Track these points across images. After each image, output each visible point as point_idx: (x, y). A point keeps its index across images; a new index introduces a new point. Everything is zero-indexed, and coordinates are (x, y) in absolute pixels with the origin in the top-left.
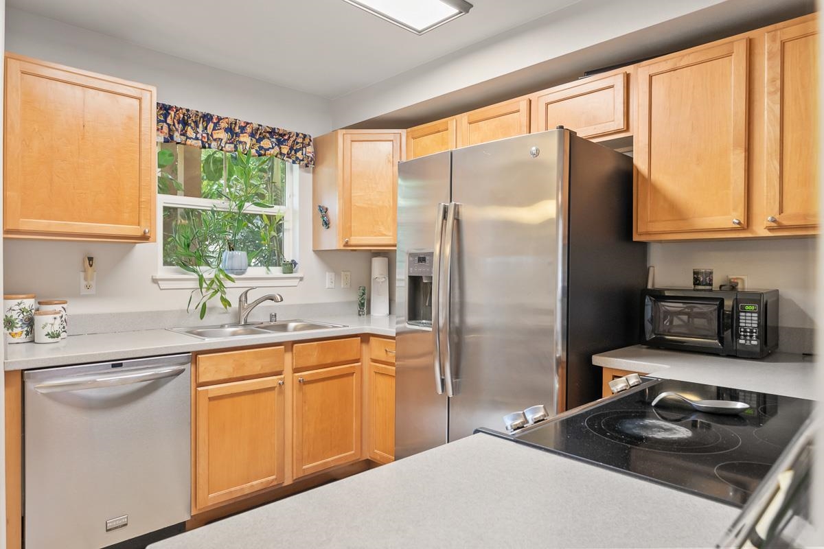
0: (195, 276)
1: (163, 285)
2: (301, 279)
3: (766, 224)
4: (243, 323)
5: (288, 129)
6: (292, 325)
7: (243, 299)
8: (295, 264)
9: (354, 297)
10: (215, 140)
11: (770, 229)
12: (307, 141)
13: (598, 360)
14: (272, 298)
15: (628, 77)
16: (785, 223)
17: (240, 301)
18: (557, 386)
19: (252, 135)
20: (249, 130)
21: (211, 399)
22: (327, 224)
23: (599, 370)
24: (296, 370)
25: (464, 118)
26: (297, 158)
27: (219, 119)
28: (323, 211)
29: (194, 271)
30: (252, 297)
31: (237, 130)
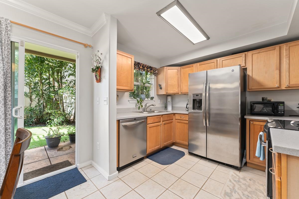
0: (136, 100)
1: (130, 102)
2: (154, 101)
3: (285, 87)
4: (145, 111)
5: (153, 67)
6: (155, 112)
7: (146, 105)
8: (154, 98)
9: (164, 106)
10: (141, 69)
11: (286, 88)
12: (156, 69)
13: (246, 117)
14: (153, 105)
15: (245, 54)
16: (290, 86)
17: (145, 106)
18: (239, 124)
19: (147, 68)
20: (146, 66)
21: (150, 127)
22: (161, 88)
23: (246, 119)
24: (163, 121)
25: (198, 64)
26: (154, 73)
27: (141, 64)
28: (160, 85)
29: (136, 99)
30: (148, 105)
31: (144, 66)
